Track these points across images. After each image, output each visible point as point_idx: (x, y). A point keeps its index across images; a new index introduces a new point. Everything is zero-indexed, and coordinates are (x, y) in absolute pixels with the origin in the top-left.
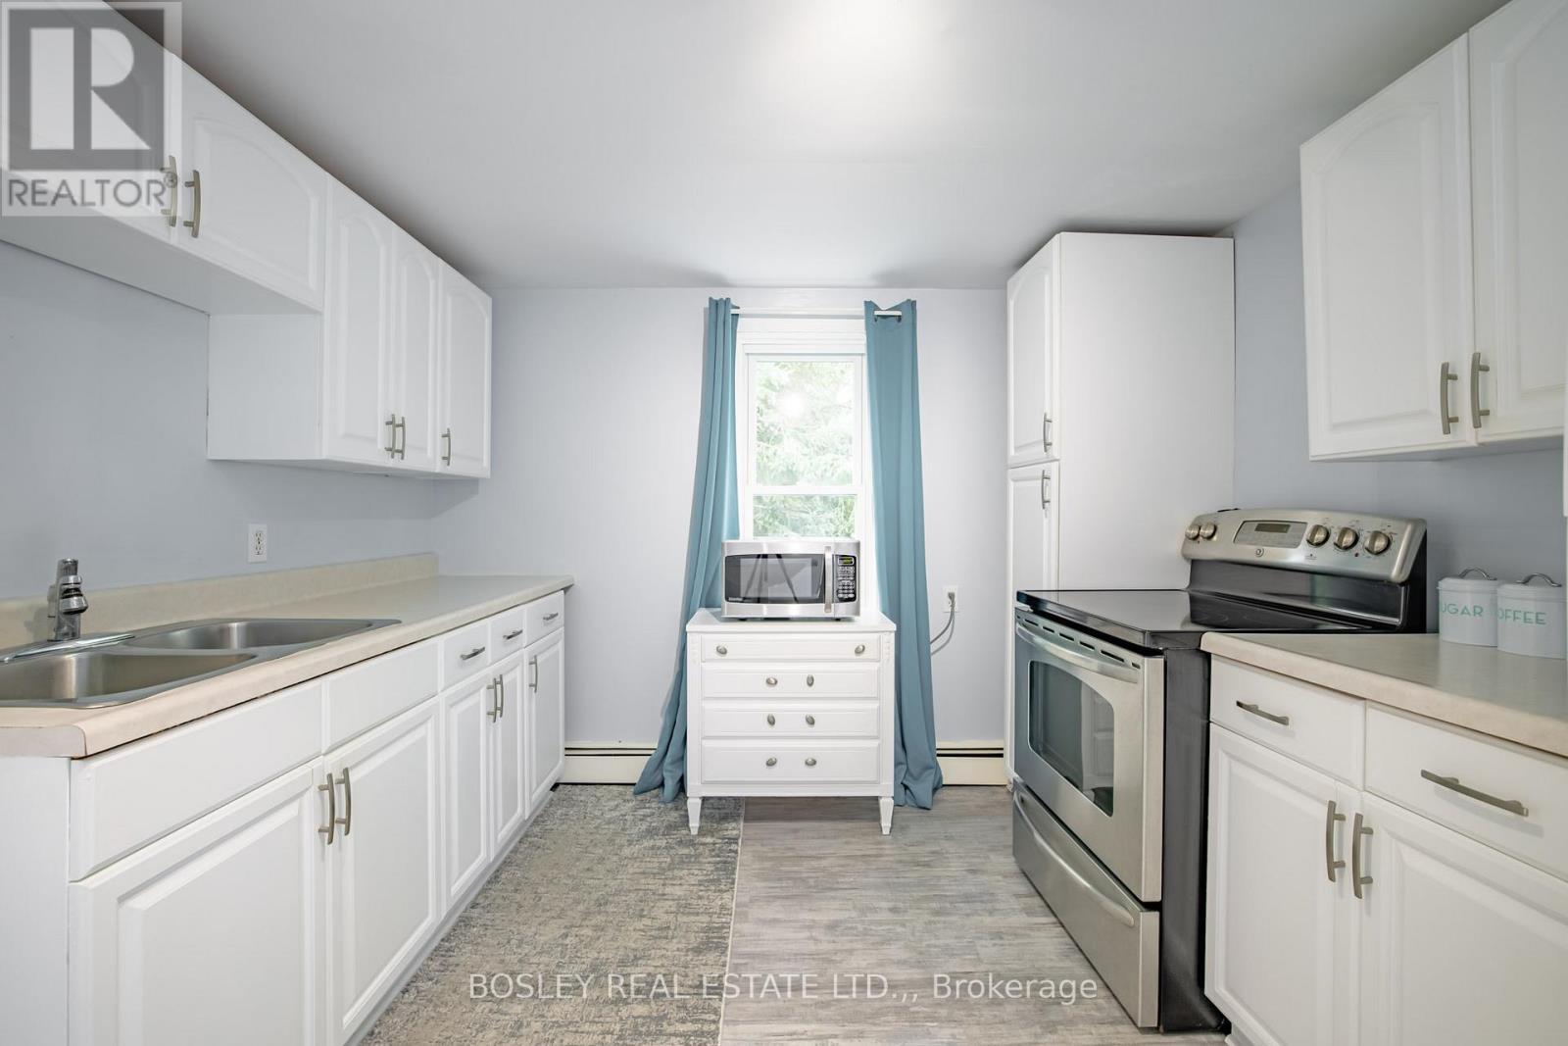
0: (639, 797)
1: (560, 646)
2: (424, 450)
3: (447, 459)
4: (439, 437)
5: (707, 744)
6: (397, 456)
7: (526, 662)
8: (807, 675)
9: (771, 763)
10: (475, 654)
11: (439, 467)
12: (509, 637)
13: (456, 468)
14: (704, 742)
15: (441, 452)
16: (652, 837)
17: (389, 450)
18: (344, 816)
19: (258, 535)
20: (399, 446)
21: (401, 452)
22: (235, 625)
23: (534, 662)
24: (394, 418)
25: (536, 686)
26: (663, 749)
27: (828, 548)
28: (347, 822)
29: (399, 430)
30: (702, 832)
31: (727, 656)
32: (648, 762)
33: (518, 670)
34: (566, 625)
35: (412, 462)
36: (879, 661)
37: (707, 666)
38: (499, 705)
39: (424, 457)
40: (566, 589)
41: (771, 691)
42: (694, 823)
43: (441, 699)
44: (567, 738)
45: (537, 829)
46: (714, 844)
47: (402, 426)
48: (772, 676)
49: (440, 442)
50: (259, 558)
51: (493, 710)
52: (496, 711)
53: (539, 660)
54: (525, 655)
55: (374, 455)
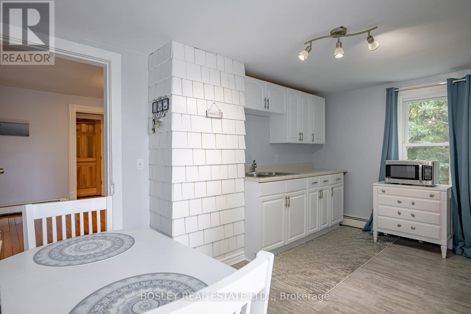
0: (364, 232)
1: (342, 188)
2: (308, 138)
3: (313, 140)
4: (311, 135)
5: (379, 217)
6: (301, 141)
7: (330, 189)
8: (412, 201)
9: (399, 226)
10: (316, 183)
11: (311, 142)
12: (325, 181)
13: (315, 142)
14: (378, 216)
15: (311, 139)
16: (363, 239)
17: (299, 140)
18: (289, 204)
19: (277, 157)
20: (301, 139)
21: (302, 140)
22: (274, 173)
23: (332, 189)
24: (300, 133)
25: (333, 195)
26: (371, 220)
27: (421, 163)
28: (289, 205)
29: (302, 135)
30: (377, 241)
31: (385, 193)
32: (367, 223)
33: (328, 190)
34: (344, 182)
35: (305, 142)
36: (440, 200)
37: (379, 195)
38: (321, 196)
39: (308, 140)
40: (345, 173)
41: (399, 205)
42: (375, 239)
43: (307, 190)
44: (344, 213)
45: (333, 231)
46: (380, 245)
47: (302, 134)
48: (400, 200)
49: (311, 136)
50: (277, 162)
51: (320, 196)
52: (321, 197)
53: (334, 189)
54: (330, 187)
55: (296, 141)
